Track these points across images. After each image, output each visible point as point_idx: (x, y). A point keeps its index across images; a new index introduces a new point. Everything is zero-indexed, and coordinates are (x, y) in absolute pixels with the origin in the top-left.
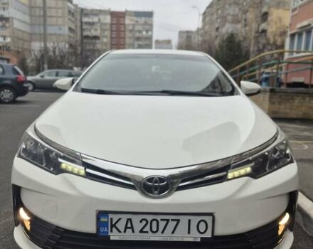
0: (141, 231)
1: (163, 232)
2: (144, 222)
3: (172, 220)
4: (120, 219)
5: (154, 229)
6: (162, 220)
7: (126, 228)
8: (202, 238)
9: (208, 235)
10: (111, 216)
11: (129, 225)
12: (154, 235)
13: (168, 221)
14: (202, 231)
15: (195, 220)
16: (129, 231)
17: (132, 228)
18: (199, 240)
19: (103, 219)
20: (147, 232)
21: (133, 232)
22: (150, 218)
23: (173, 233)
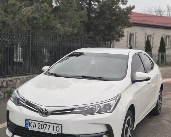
0: (38, 128)
1: (45, 129)
2: (39, 125)
3: (48, 125)
4: (32, 122)
5: (42, 128)
6: (45, 124)
7: (34, 126)
8: (57, 133)
9: (60, 132)
10: (29, 121)
11: (35, 125)
12: (42, 130)
13: (47, 125)
14: (58, 131)
15: (55, 126)
16: (35, 127)
17: (35, 126)
18: (56, 134)
19: (27, 122)
20: (40, 128)
21: (36, 128)
22: (41, 123)
23: (48, 130)
